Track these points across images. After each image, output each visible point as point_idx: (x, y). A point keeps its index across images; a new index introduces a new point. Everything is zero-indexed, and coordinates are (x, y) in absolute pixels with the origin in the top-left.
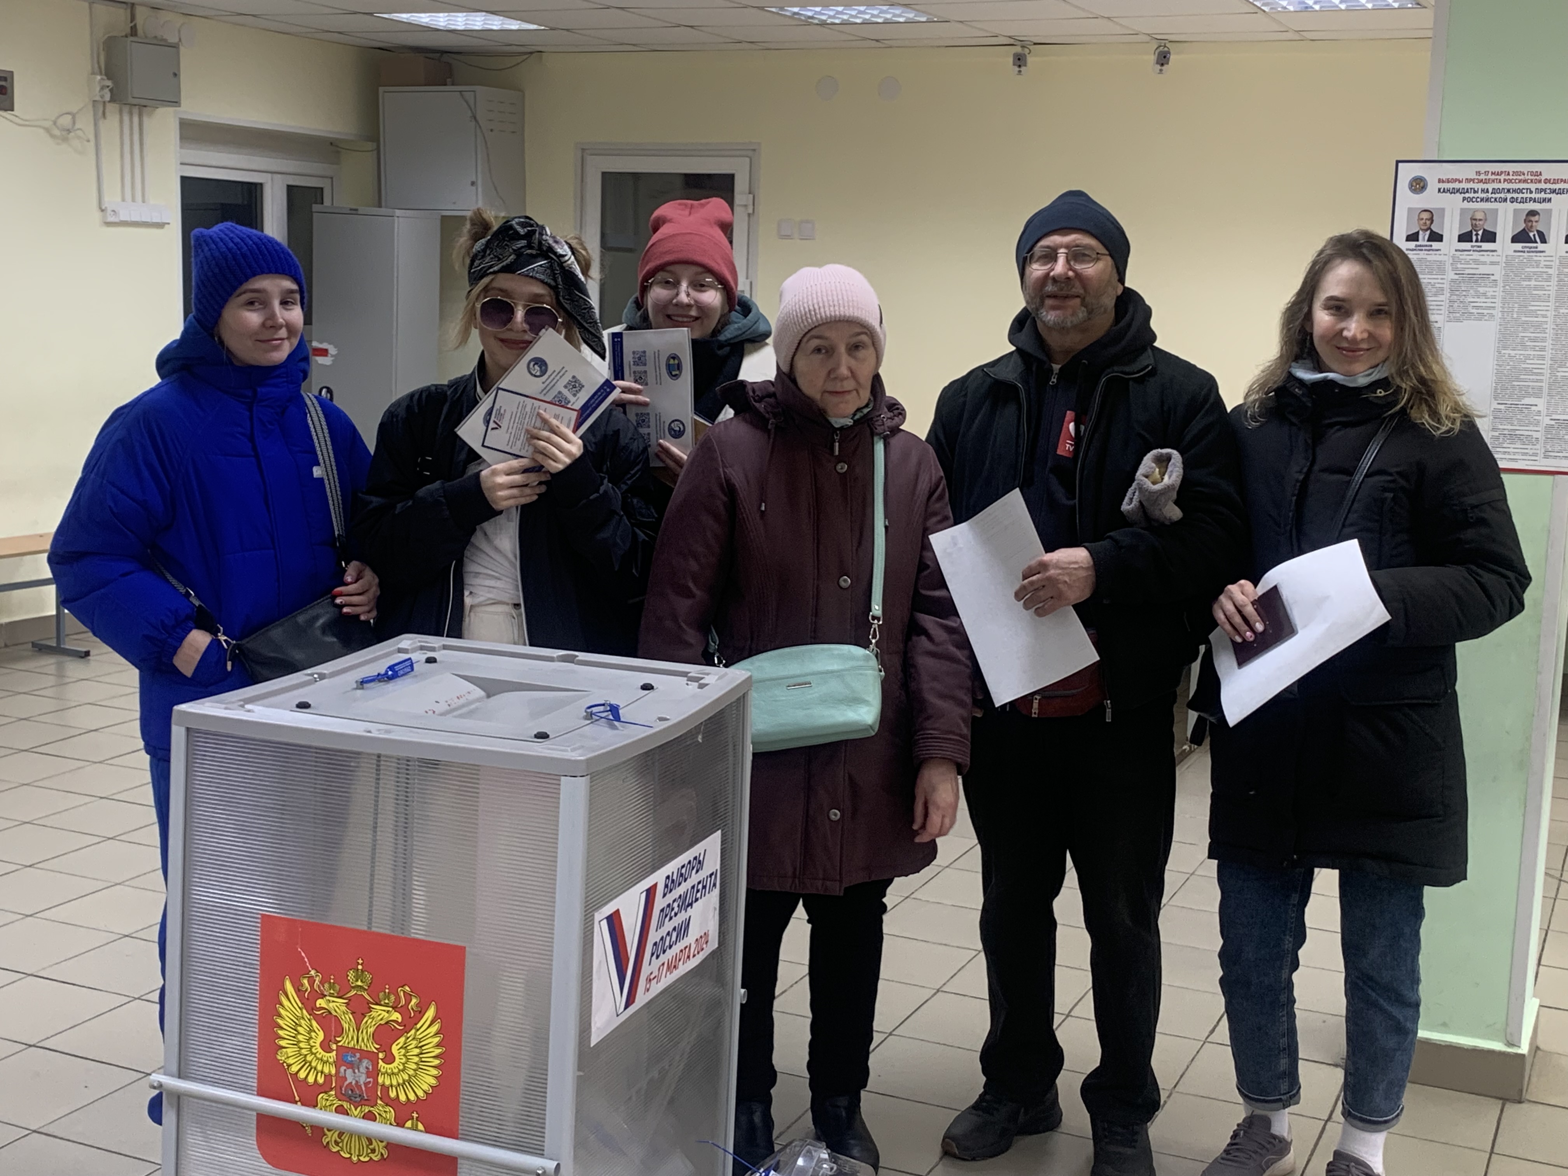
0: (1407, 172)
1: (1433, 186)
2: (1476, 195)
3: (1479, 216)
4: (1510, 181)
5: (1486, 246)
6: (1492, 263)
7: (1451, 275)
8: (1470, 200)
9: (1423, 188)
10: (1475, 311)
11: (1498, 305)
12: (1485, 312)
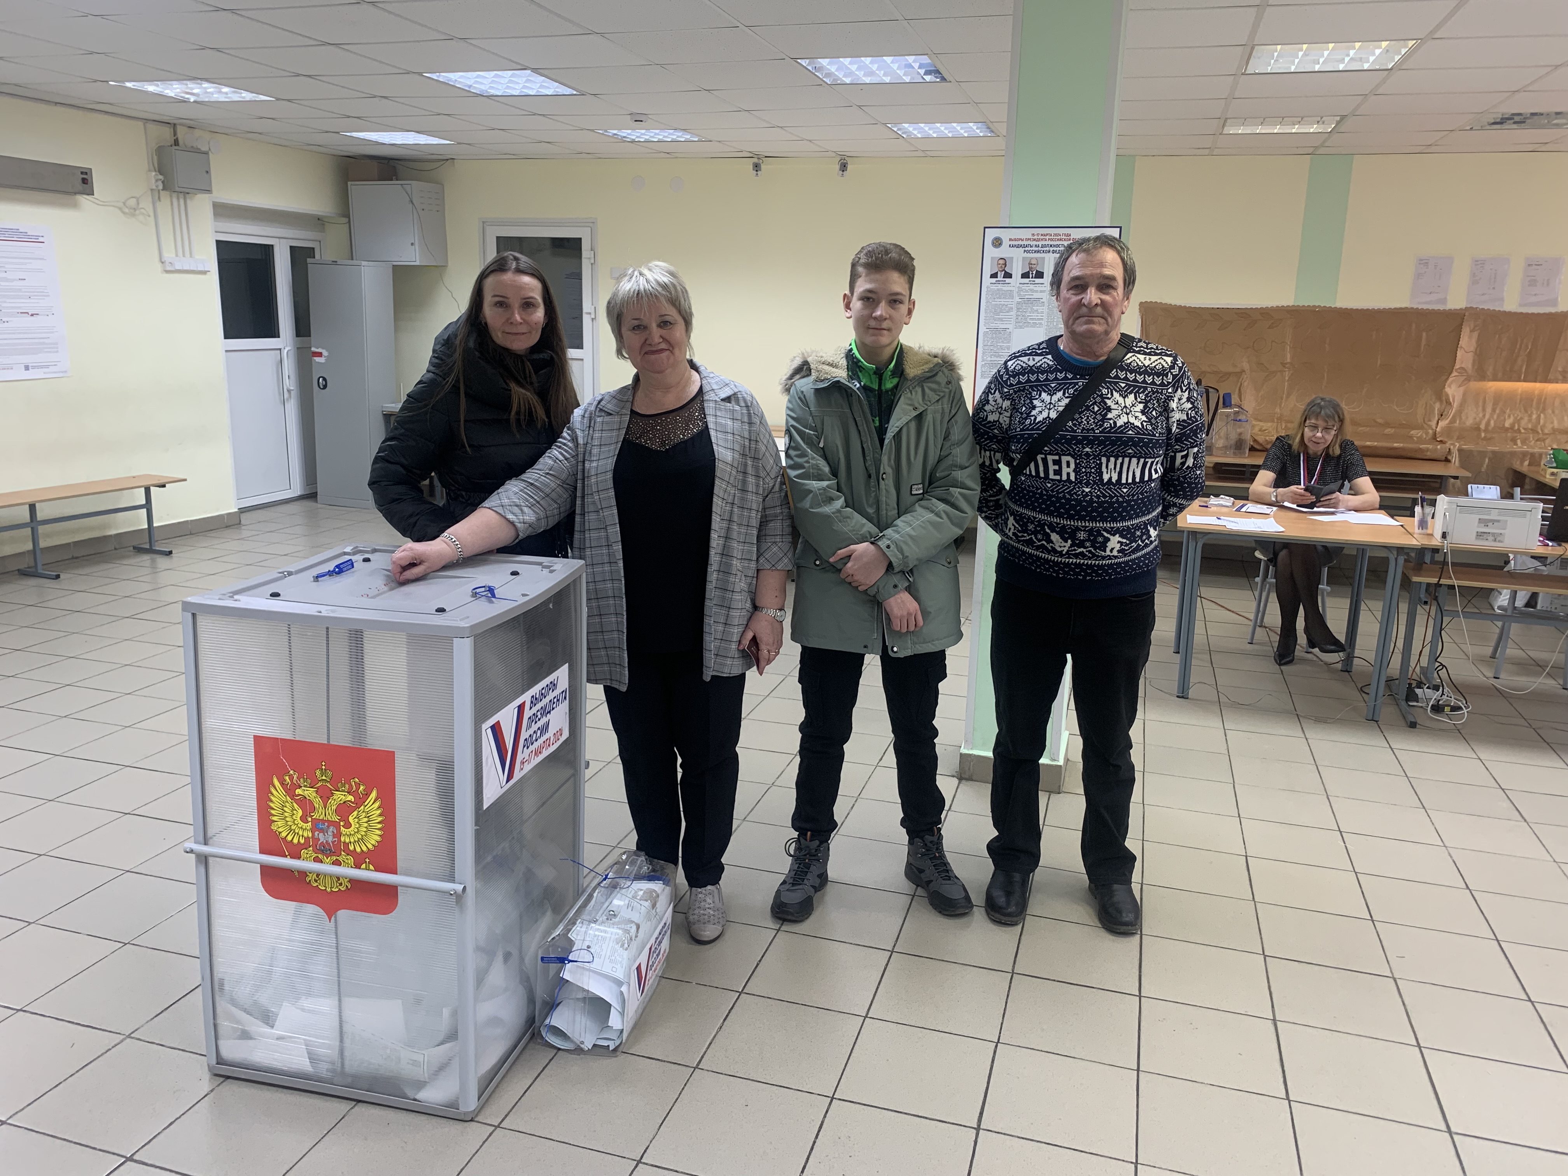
0: (991, 234)
1: (1006, 243)
2: (1032, 249)
3: (1033, 262)
4: (1052, 240)
5: (1038, 280)
6: (1041, 292)
7: (1017, 299)
8: (1028, 252)
9: (1000, 244)
10: (1032, 322)
11: (1045, 318)
12: (1037, 322)
